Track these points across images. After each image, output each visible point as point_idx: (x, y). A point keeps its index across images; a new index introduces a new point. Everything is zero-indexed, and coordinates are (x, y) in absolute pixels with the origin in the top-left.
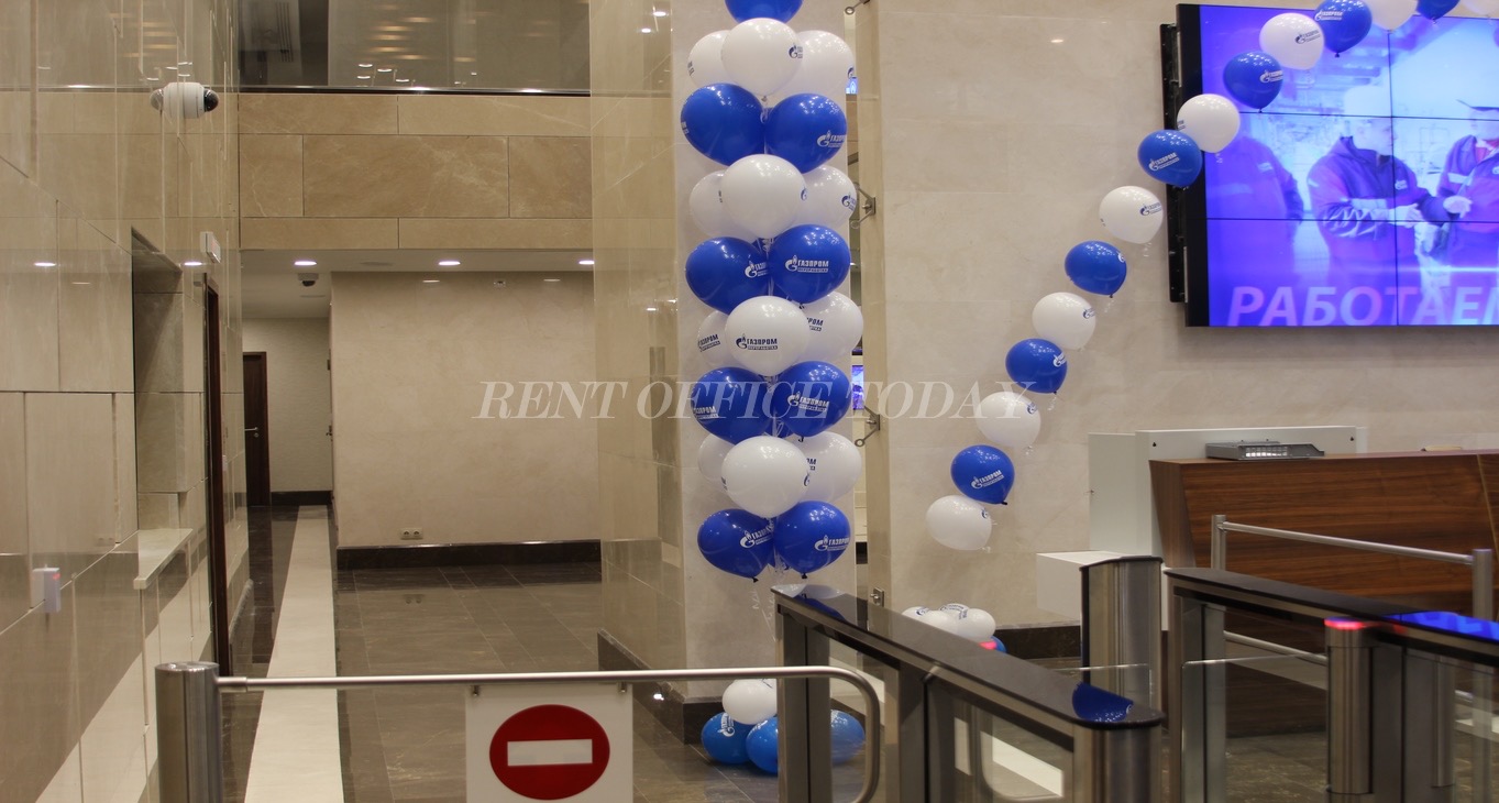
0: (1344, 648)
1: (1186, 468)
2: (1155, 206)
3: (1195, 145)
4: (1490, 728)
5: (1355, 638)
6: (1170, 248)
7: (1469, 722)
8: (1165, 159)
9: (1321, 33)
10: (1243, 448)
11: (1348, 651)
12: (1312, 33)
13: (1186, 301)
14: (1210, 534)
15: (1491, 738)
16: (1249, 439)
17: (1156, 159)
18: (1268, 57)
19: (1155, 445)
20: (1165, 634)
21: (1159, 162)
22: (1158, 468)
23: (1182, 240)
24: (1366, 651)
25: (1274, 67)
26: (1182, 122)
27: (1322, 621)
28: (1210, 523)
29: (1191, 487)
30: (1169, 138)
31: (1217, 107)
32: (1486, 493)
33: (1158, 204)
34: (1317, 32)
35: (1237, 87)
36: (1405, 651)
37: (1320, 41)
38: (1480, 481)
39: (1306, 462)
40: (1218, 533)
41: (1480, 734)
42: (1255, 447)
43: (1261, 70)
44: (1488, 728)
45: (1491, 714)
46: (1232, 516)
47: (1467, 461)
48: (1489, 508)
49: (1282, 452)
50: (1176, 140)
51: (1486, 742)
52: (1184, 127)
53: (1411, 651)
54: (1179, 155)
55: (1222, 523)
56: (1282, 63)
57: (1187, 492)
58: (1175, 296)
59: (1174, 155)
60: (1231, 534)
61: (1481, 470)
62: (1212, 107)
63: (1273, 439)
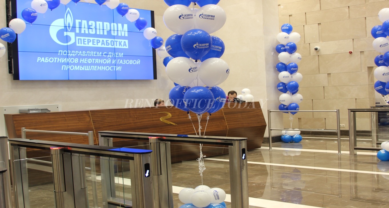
0: (56, 154)
1: (14, 116)
2: (3, 47)
3: (14, 32)
4: (96, 178)
5: (59, 151)
6: (9, 59)
7: (91, 178)
8: (6, 35)
9: (47, 4)
10: (29, 110)
11: (57, 155)
12: (45, 4)
13: (13, 73)
14: (21, 133)
15: (96, 181)
16: (30, 108)
17: (3, 35)
18: (33, 9)
19: (5, 110)
20: (9, 160)
21: (4, 36)
22: (6, 116)
23: (12, 57)
24: (61, 155)
25: (35, 12)
26: (10, 26)
27: (50, 148)
28: (21, 130)
29: (16, 121)
30: (7, 30)
31: (20, 22)
32: (92, 120)
33: (4, 47)
34: (46, 4)
35: (25, 17)
36: (71, 154)
37: (47, 6)
38: (90, 117)
39: (46, 113)
40: (23, 132)
41: (93, 180)
42: (32, 110)
43: (31, 13)
44: (95, 179)
45: (96, 176)
46: (27, 128)
47: (87, 112)
48: (93, 124)
49: (39, 111)
50: (9, 30)
51: (95, 182)
52: (11, 27)
53: (73, 154)
54: (10, 34)
55: (24, 130)
56: (37, 11)
57: (14, 122)
58: (10, 72)
59: (8, 34)
60: (27, 132)
61: (90, 114)
62: (18, 22)
63: (37, 108)
